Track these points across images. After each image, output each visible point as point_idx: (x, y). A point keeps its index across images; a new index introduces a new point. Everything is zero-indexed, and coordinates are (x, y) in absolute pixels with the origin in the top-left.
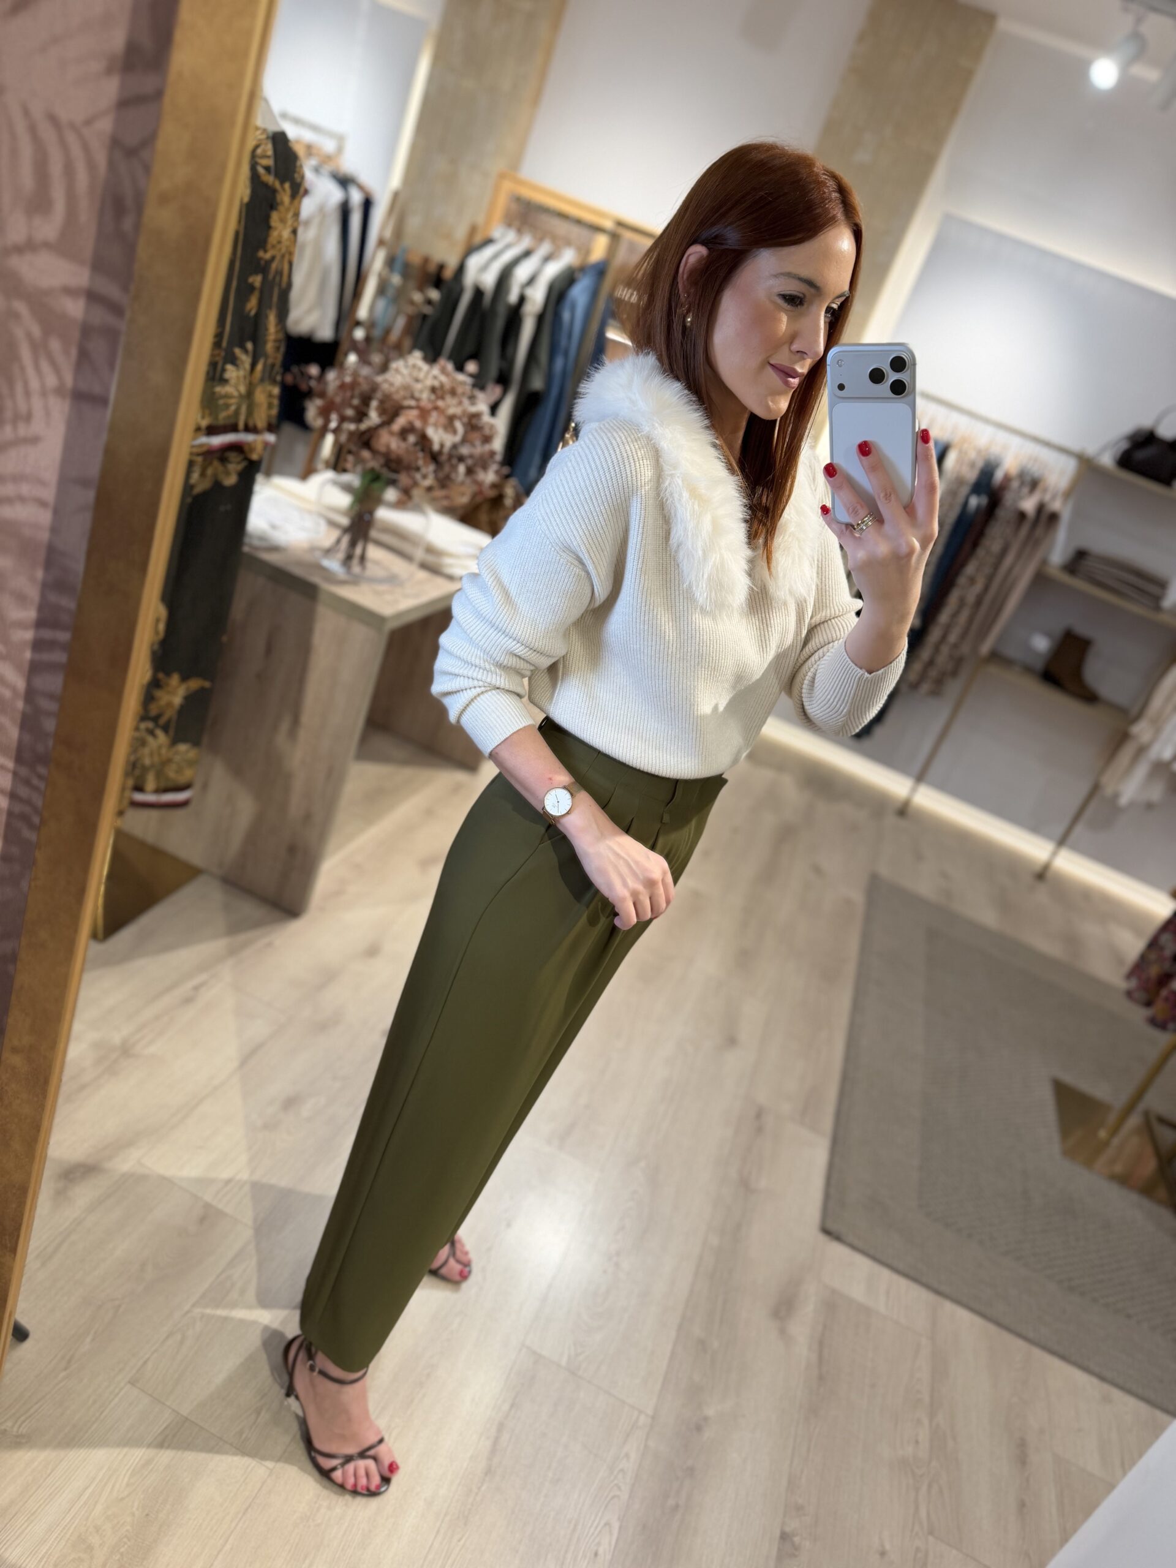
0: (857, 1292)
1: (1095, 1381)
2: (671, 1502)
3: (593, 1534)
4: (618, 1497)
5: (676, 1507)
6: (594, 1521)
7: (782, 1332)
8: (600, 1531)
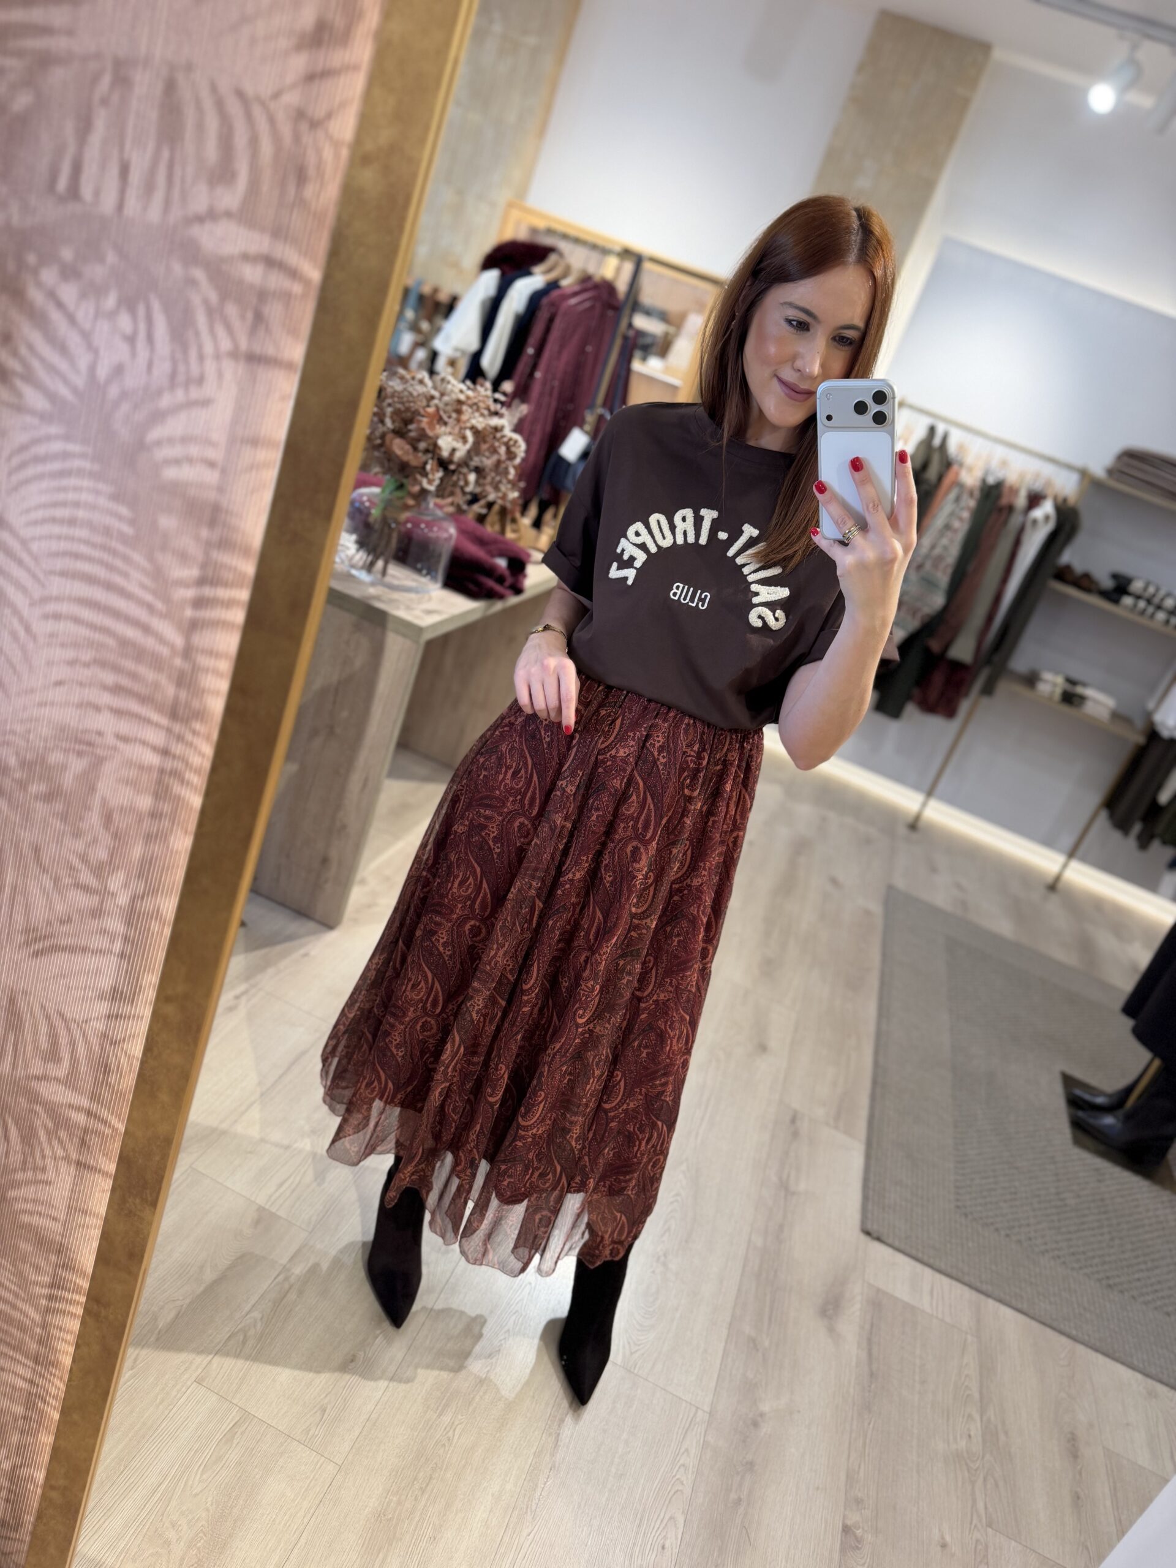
0: (902, 1292)
1: (1139, 1376)
2: (733, 1496)
3: (658, 1528)
4: (681, 1491)
5: (740, 1500)
6: (659, 1515)
7: (831, 1330)
8: (666, 1525)
